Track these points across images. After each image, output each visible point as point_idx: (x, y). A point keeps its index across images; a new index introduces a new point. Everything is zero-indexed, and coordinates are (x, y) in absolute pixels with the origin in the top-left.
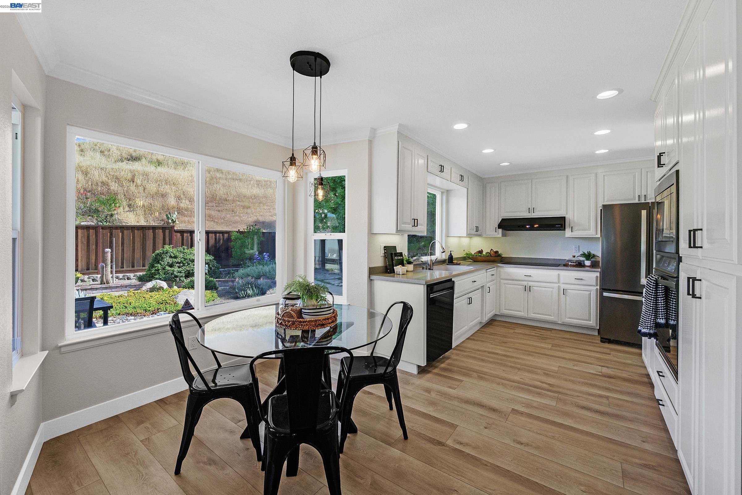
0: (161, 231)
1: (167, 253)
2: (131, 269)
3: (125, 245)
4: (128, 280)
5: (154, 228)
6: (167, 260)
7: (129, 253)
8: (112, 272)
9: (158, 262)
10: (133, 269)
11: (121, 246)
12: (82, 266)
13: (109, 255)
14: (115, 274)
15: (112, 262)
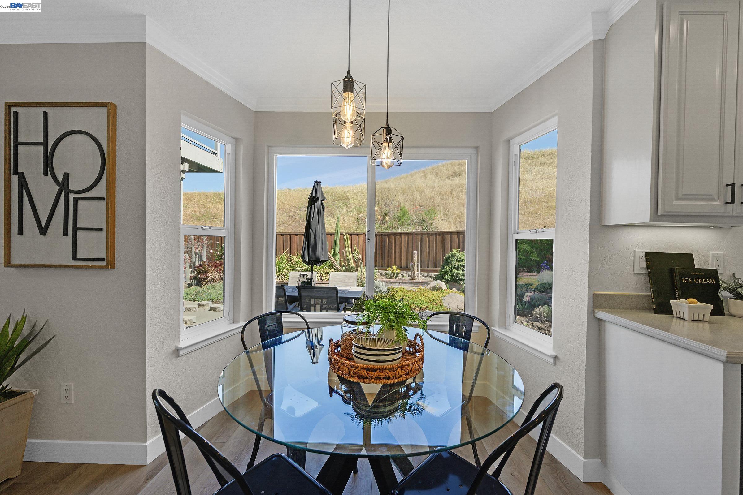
0: (456, 236)
1: (454, 256)
2: (434, 269)
3: (430, 249)
4: (430, 278)
5: (451, 233)
6: (455, 263)
7: (433, 255)
8: (418, 271)
9: (447, 265)
10: (435, 269)
11: (428, 249)
12: (404, 264)
13: (416, 256)
14: (420, 272)
15: (418, 262)
